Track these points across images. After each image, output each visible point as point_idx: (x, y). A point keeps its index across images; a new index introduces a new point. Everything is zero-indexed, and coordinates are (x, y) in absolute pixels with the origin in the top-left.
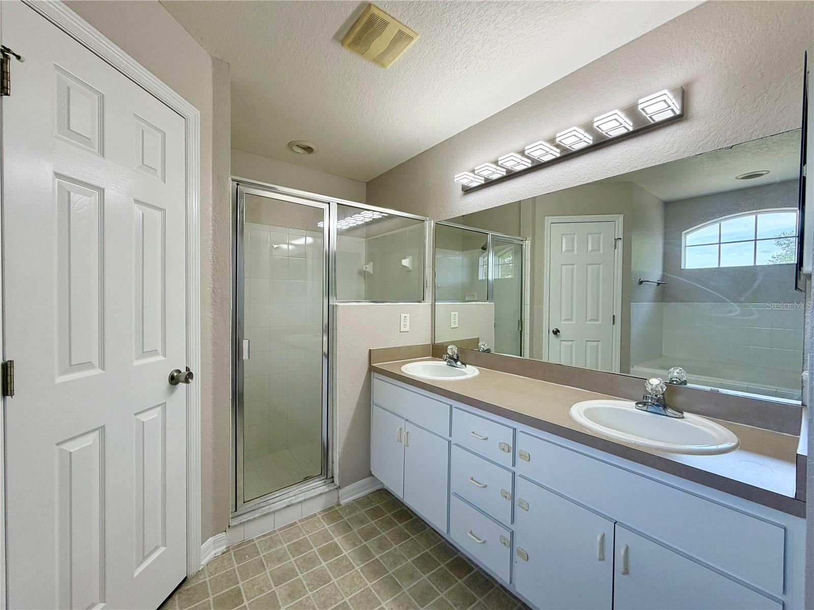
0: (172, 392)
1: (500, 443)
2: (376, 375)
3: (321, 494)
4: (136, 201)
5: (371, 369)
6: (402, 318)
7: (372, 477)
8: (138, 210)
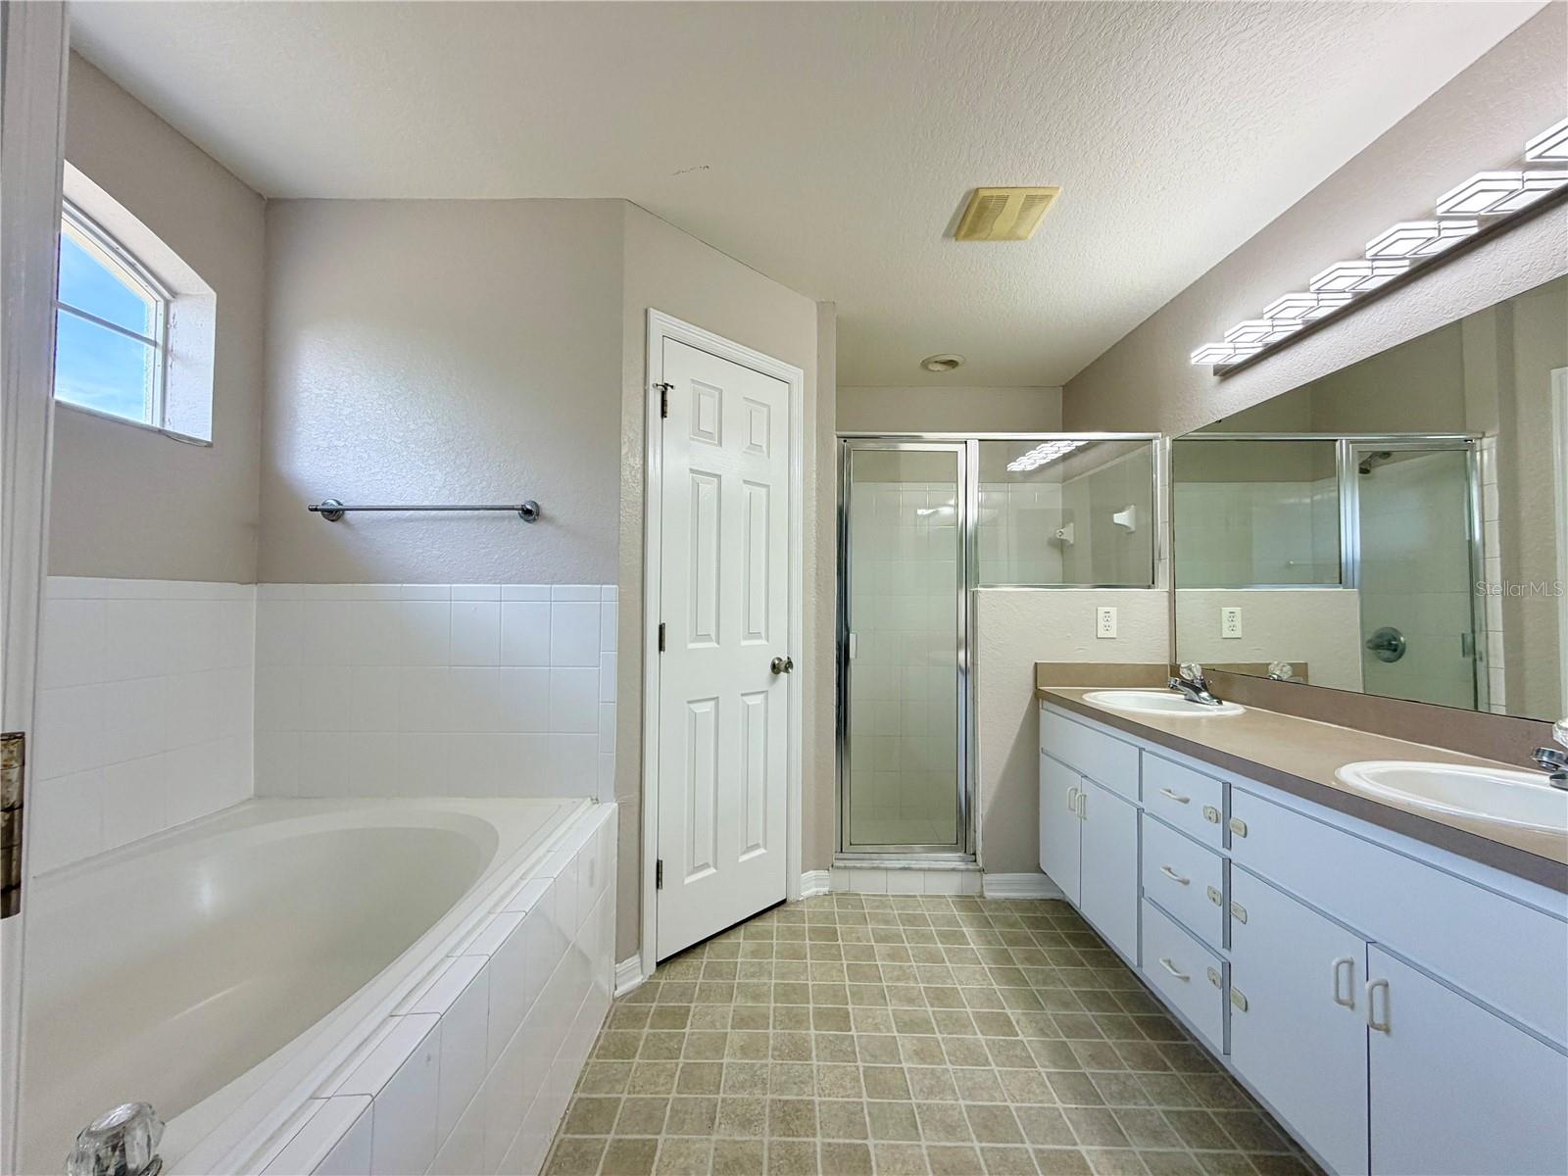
0: (774, 680)
1: (1206, 808)
2: (1046, 704)
3: (953, 870)
4: (745, 482)
5: (1038, 695)
6: (1101, 615)
7: (1042, 875)
8: (747, 489)
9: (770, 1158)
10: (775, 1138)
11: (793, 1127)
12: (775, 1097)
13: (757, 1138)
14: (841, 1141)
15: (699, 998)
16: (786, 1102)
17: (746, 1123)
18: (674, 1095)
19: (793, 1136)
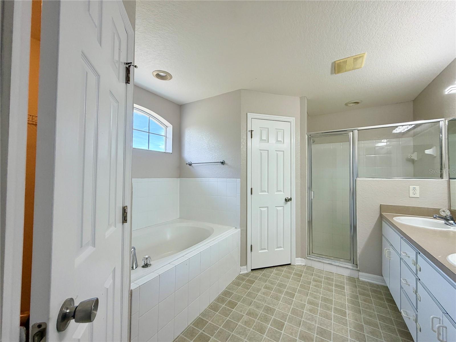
0: (286, 204)
4: (276, 151)
5: (381, 216)
6: (411, 189)
7: (382, 277)
9: (260, 316)
10: (263, 313)
11: (268, 312)
12: (267, 305)
13: (259, 311)
14: (279, 319)
15: (258, 280)
16: (269, 307)
17: (258, 307)
18: (245, 296)
19: (268, 314)
